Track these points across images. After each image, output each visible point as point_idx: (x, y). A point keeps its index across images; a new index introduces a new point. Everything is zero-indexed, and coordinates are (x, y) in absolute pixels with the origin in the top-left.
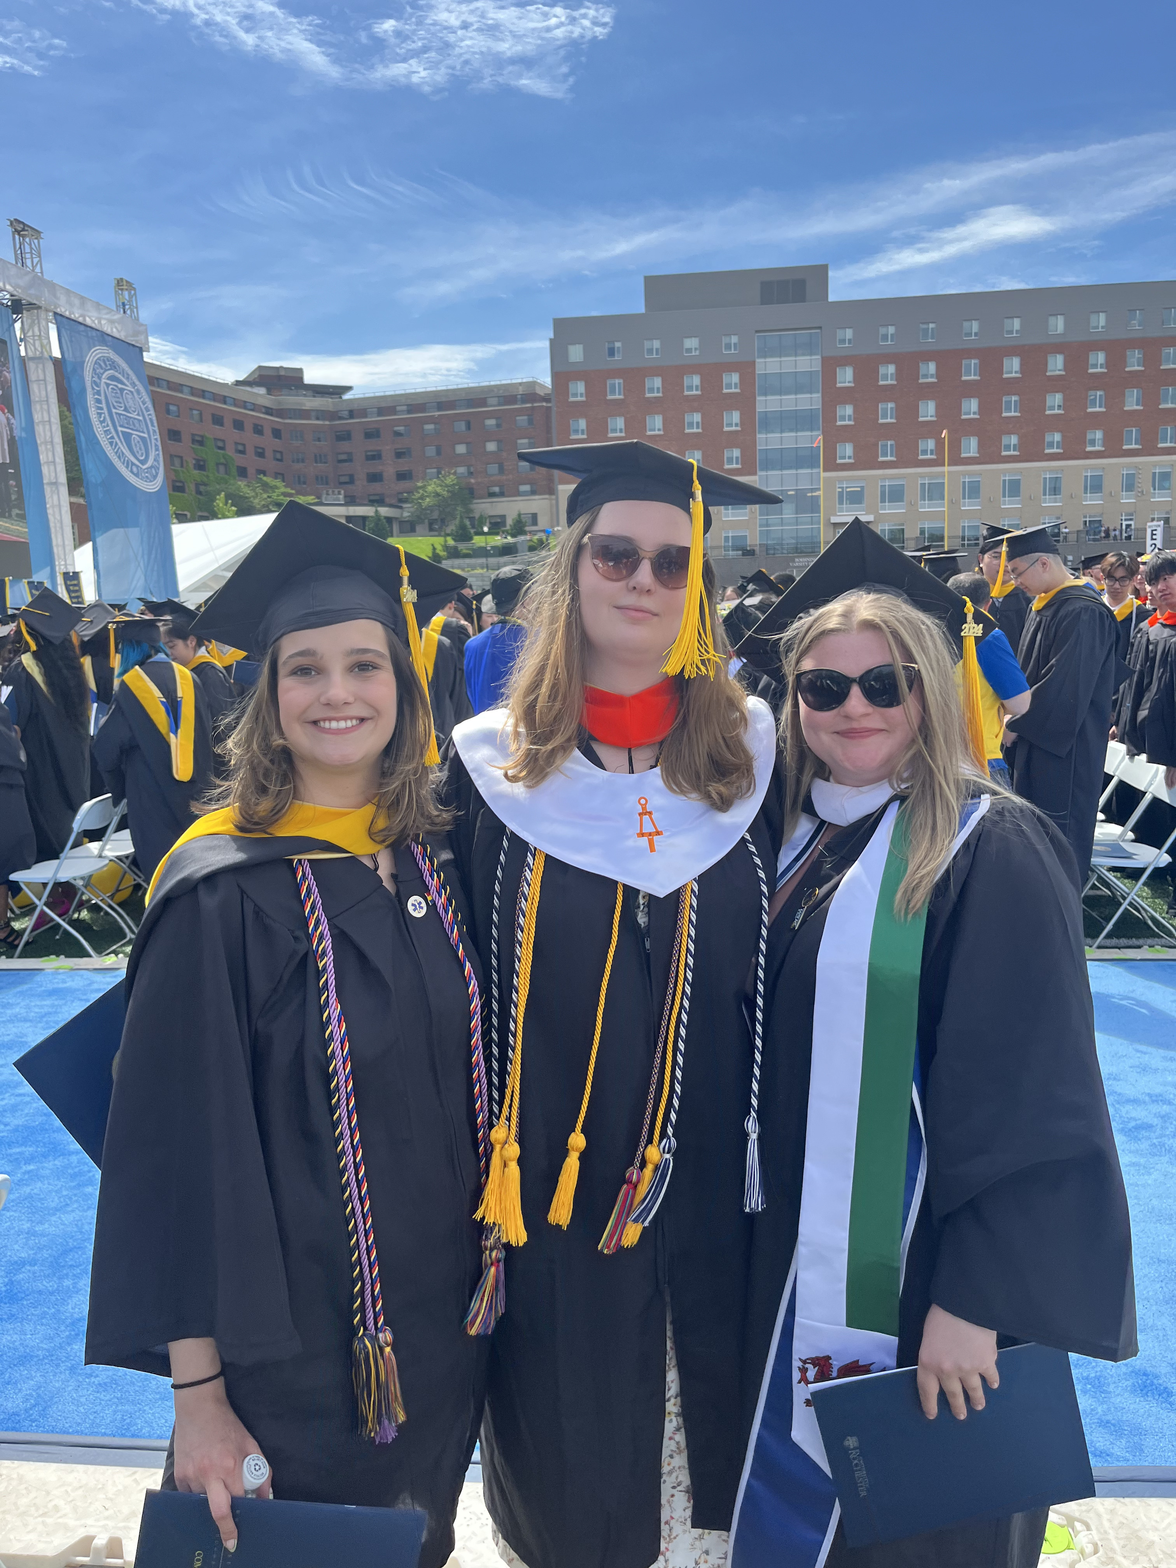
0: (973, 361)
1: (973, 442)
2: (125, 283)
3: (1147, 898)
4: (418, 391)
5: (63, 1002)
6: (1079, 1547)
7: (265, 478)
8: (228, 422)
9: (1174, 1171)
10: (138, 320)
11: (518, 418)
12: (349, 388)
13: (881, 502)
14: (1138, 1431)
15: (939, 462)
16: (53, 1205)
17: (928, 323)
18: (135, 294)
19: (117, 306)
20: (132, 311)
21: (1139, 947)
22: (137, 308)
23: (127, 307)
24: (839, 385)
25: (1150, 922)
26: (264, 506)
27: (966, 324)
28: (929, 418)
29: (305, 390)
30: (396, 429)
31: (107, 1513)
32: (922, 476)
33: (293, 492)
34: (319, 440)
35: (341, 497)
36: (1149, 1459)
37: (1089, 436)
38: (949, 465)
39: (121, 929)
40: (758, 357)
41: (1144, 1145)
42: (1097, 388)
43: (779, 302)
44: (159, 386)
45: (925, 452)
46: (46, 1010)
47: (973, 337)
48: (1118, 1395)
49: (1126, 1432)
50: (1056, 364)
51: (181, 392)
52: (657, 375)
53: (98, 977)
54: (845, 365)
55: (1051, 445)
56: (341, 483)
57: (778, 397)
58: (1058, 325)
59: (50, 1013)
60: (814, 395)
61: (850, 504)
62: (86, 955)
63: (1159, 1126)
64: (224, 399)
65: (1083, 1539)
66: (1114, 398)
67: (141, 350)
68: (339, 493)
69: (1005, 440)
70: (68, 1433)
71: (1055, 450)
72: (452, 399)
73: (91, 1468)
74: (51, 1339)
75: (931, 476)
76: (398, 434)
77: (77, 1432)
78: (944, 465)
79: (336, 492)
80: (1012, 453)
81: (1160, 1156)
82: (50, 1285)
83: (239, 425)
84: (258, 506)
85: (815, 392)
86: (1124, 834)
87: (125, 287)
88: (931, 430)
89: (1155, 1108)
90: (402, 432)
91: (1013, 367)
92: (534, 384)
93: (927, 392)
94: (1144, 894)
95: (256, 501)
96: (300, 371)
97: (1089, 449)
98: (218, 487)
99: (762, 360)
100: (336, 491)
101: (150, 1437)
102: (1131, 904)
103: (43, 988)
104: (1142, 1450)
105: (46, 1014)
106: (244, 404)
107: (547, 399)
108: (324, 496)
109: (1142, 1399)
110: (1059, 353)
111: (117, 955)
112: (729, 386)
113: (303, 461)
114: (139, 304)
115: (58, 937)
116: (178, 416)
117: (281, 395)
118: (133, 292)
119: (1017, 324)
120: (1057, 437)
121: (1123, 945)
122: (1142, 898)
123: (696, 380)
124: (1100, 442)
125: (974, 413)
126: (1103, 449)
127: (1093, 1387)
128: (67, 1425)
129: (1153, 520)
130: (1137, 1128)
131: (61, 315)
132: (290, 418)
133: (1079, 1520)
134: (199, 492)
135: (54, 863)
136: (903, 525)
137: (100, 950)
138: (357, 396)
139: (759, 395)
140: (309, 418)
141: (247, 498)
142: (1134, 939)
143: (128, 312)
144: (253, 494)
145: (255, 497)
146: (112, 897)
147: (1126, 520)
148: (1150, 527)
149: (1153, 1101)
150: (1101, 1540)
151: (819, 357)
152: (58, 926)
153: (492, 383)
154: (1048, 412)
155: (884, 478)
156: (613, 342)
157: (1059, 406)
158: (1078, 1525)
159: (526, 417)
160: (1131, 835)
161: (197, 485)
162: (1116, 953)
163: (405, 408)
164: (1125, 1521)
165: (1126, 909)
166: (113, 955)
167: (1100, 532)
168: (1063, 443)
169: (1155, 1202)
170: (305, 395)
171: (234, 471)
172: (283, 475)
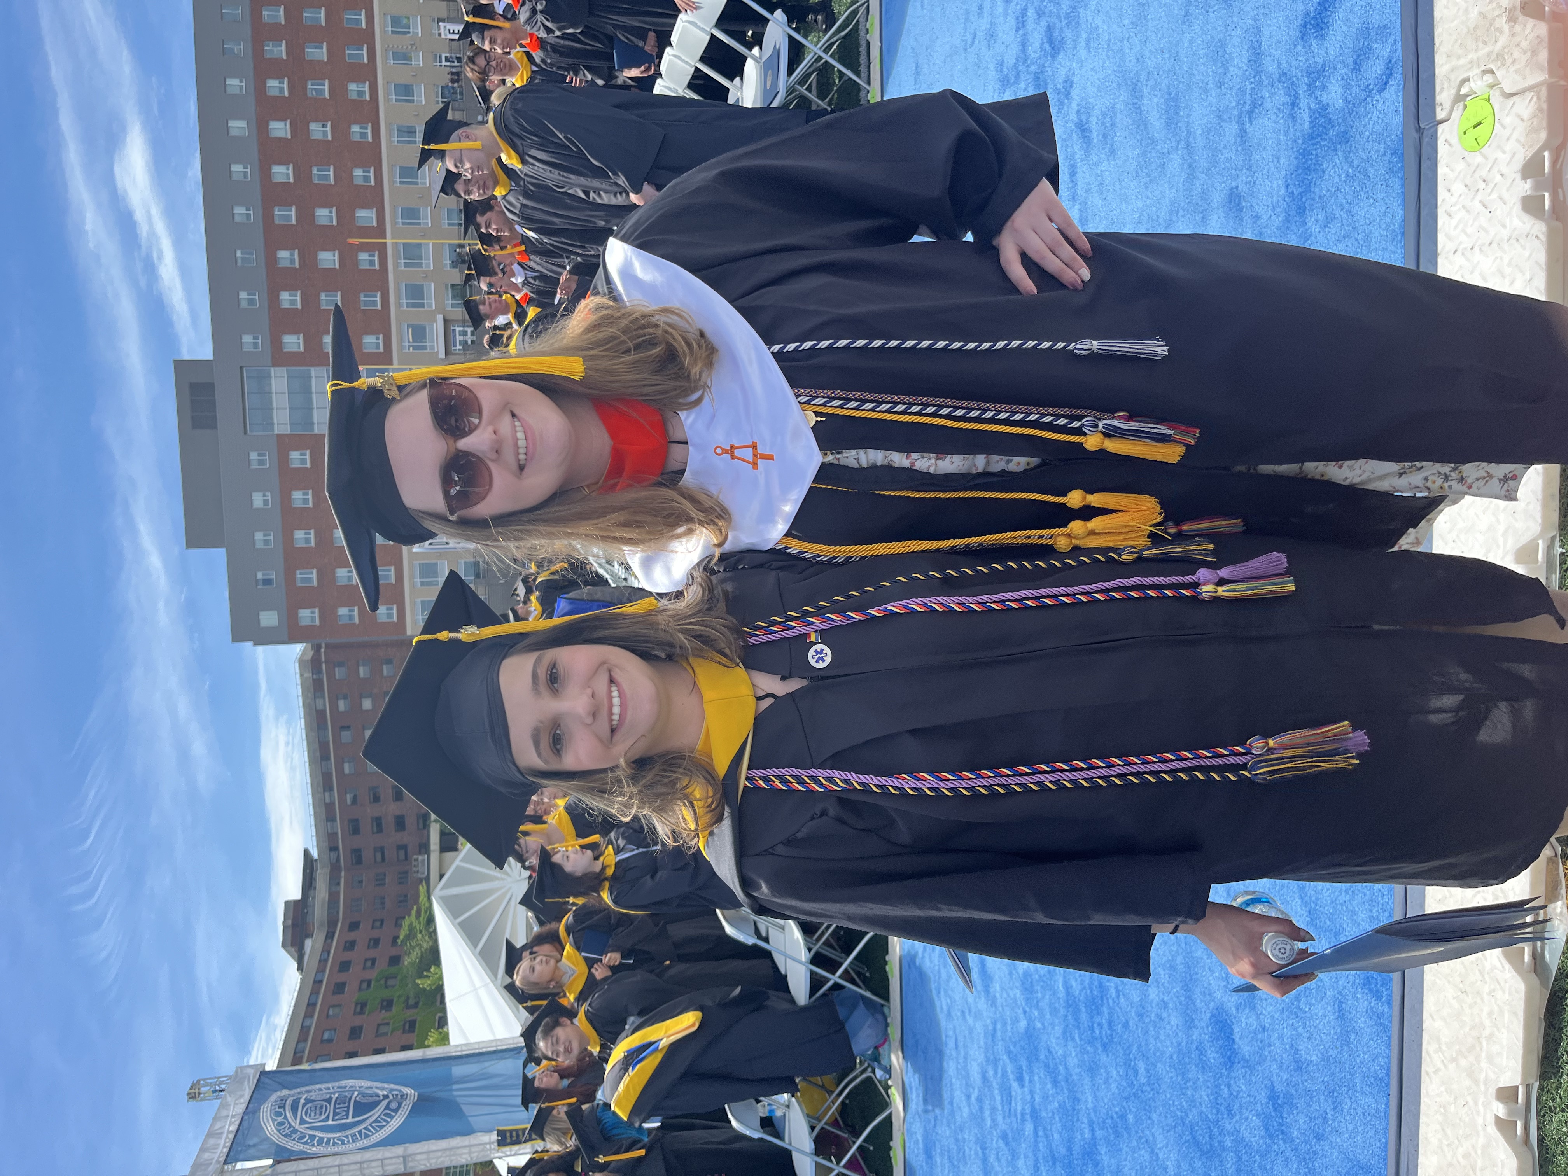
0: (276, 213)
1: (361, 213)
2: (192, 1091)
3: (819, 37)
4: (309, 781)
5: (937, 1143)
6: (1488, 89)
7: (401, 937)
8: (341, 978)
9: (1094, 3)
10: (230, 1076)
11: (337, 677)
12: (307, 853)
13: (424, 307)
14: (1365, 32)
15: (382, 248)
16: (1147, 1156)
17: (236, 258)
18: (203, 1080)
19: (216, 1098)
20: (222, 1083)
21: (868, 43)
22: (218, 1078)
23: (218, 1088)
24: (302, 349)
25: (843, 33)
26: (430, 937)
27: (238, 219)
28: (337, 258)
29: (308, 898)
30: (349, 802)
31: (1471, 1103)
32: (397, 264)
33: (415, 908)
34: (361, 882)
35: (420, 858)
36: (1394, 18)
37: (354, 96)
38: (385, 238)
39: (863, 1082)
40: (273, 430)
41: (1068, 34)
42: (305, 88)
43: (214, 410)
44: (303, 1052)
45: (372, 263)
46: (946, 1161)
47: (251, 212)
48: (1327, 53)
49: (1366, 44)
50: (280, 129)
51: (309, 1028)
52: (292, 535)
53: (913, 1106)
54: (281, 342)
55: (363, 135)
56: (406, 858)
57: (315, 411)
58: (238, 126)
59: (949, 1158)
60: (313, 374)
61: (425, 337)
62: (890, 1117)
63: (1049, 19)
64: (318, 982)
65: (1478, 84)
66: (316, 71)
67: (263, 1073)
68: (417, 860)
69: (359, 182)
70: (1386, 1143)
71: (369, 131)
72: (317, 745)
73: (1423, 1119)
74: (1287, 1160)
75: (397, 256)
76: (354, 800)
77: (1385, 1134)
78: (385, 243)
79: (416, 863)
80: (372, 175)
81: (1079, 17)
82: (1230, 1159)
83: (344, 966)
84: (431, 943)
85: (310, 374)
86: (754, 58)
87: (197, 1091)
88: (348, 256)
89: (1030, 25)
90: (352, 795)
91: (282, 172)
92: (301, 662)
93: (308, 259)
94: (815, 39)
95: (425, 945)
96: (287, 903)
97: (368, 97)
98: (410, 985)
99: (276, 427)
100: (414, 863)
101: (1389, 1057)
102: (826, 51)
103: (924, 1164)
104: (1385, 26)
105: (950, 1162)
106: (323, 962)
107: (317, 648)
108: (420, 875)
109: (1331, 28)
110: (268, 125)
111: (889, 1087)
112: (303, 461)
113: (383, 898)
114: (217, 1075)
115: (871, 1148)
116: (335, 1030)
117: (313, 923)
118: (202, 1082)
119: (237, 168)
120: (355, 128)
121: (866, 60)
122: (819, 41)
123: (297, 495)
124: (360, 85)
125: (331, 212)
126: (367, 83)
127: (1318, 79)
128: (1378, 1144)
129: (440, 34)
130: (1051, 41)
131: (227, 1156)
132: (338, 913)
133: (1459, 90)
134: (416, 1005)
135: (795, 1156)
136: (447, 286)
137: (884, 1104)
138: (315, 844)
139: (313, 430)
140: (338, 893)
141: (422, 955)
142: (861, 49)
143: (223, 1086)
144: (417, 949)
145: (421, 946)
146: (830, 1092)
147: (441, 62)
148: (446, 35)
149: (1024, 26)
150: (1478, 66)
151: (272, 369)
152: (861, 1148)
153: (301, 704)
154: (330, 138)
155: (398, 305)
156: (257, 581)
157: (323, 126)
158: (1463, 92)
159: (337, 669)
160: (756, 51)
161: (408, 1007)
162: (875, 66)
163: (327, 794)
164: (1459, 42)
165: (831, 56)
166: (889, 1091)
167: (453, 88)
168: (362, 123)
169: (1126, 22)
170: (314, 898)
171: (394, 969)
172: (397, 919)
